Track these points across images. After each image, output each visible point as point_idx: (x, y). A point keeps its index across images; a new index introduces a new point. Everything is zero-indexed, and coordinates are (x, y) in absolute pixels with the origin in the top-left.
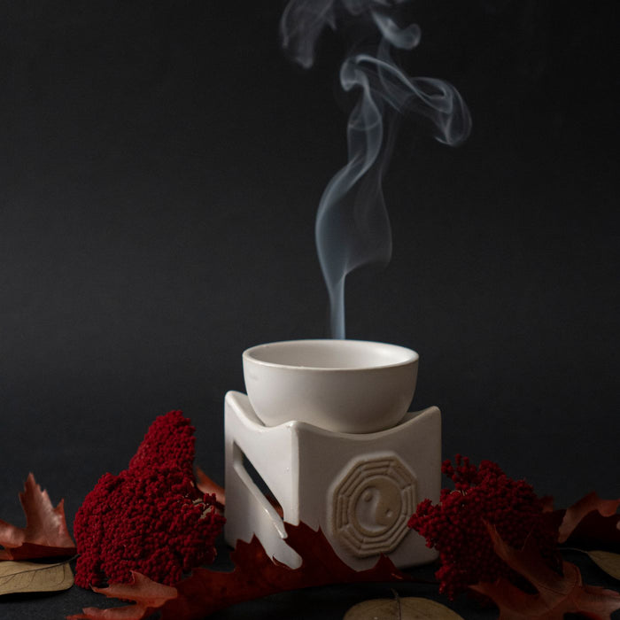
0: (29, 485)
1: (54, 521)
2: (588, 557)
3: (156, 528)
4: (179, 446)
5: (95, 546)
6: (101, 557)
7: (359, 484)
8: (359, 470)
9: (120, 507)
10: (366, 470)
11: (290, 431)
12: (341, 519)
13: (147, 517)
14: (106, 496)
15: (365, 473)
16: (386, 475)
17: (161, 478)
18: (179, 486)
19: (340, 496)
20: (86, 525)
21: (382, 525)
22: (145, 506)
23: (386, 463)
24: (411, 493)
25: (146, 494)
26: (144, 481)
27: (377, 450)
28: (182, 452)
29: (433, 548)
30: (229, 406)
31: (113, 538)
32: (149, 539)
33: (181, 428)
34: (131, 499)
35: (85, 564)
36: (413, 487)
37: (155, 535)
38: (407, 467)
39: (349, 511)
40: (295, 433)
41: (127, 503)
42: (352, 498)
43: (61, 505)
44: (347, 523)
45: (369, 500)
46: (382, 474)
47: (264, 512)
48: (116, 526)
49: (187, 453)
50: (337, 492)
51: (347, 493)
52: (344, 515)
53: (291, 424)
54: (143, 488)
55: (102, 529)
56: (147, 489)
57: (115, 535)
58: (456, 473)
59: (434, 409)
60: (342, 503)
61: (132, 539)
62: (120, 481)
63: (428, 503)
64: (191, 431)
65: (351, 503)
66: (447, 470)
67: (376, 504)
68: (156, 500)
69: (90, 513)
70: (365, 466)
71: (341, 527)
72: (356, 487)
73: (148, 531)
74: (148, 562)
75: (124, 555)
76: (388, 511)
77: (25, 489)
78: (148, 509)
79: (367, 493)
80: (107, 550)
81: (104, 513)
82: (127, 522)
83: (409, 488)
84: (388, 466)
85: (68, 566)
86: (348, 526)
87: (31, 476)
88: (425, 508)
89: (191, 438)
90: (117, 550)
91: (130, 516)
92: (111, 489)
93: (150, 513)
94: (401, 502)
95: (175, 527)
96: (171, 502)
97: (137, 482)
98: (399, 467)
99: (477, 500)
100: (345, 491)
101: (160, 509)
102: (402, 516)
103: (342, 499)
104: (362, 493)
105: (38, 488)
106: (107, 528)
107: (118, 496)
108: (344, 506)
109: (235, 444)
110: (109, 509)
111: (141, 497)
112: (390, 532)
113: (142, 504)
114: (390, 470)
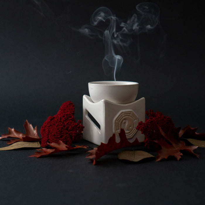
0: (26, 123)
1: (34, 132)
2: (187, 140)
3: (65, 129)
4: (70, 110)
5: (47, 136)
6: (49, 138)
7: (122, 118)
8: (122, 114)
9: (54, 125)
10: (124, 114)
11: (102, 102)
12: (117, 128)
13: (62, 127)
14: (50, 122)
15: (123, 115)
16: (129, 116)
17: (66, 116)
18: (71, 118)
19: (117, 121)
20: (44, 130)
21: (129, 130)
22: (61, 123)
23: (130, 113)
24: (137, 122)
25: (61, 121)
26: (61, 117)
27: (127, 109)
28: (71, 111)
29: (143, 134)
30: (84, 99)
31: (52, 133)
32: (63, 132)
33: (70, 105)
34: (57, 122)
35: (44, 141)
36: (137, 120)
37: (64, 131)
38: (135, 114)
39: (119, 125)
40: (104, 103)
41: (56, 123)
42: (120, 122)
43: (36, 127)
44: (118, 129)
45: (125, 123)
46: (128, 116)
47: (95, 128)
48: (53, 129)
49: (72, 111)
50: (116, 120)
51: (118, 121)
52: (118, 127)
53: (103, 100)
54: (61, 119)
55: (49, 130)
56: (62, 119)
57: (53, 132)
58: (149, 114)
59: (143, 98)
60: (117, 123)
61: (58, 133)
62: (54, 118)
63: (142, 122)
64: (73, 106)
65: (120, 124)
66: (147, 114)
67: (127, 124)
68: (64, 122)
69: (45, 127)
70: (123, 113)
71: (117, 130)
72: (121, 119)
73: (62, 130)
74: (62, 138)
75: (56, 137)
76: (130, 126)
77: (25, 123)
78: (62, 124)
79: (124, 121)
80: (50, 136)
81: (49, 126)
82: (56, 128)
83: (136, 120)
84: (130, 114)
85: (39, 142)
86: (119, 130)
87: (27, 120)
88: (141, 123)
89: (74, 107)
90: (53, 136)
91: (57, 126)
92: (51, 120)
93: (63, 125)
94: (134, 124)
95: (70, 129)
96: (69, 123)
97: (59, 118)
98: (133, 114)
99: (156, 121)
100: (118, 120)
101: (65, 124)
102: (134, 128)
103: (117, 122)
104: (122, 121)
105: (29, 124)
106: (51, 130)
107: (54, 121)
108: (118, 124)
109: (86, 109)
110: (51, 125)
111: (60, 121)
112: (131, 133)
113: (60, 123)
114: (131, 115)
